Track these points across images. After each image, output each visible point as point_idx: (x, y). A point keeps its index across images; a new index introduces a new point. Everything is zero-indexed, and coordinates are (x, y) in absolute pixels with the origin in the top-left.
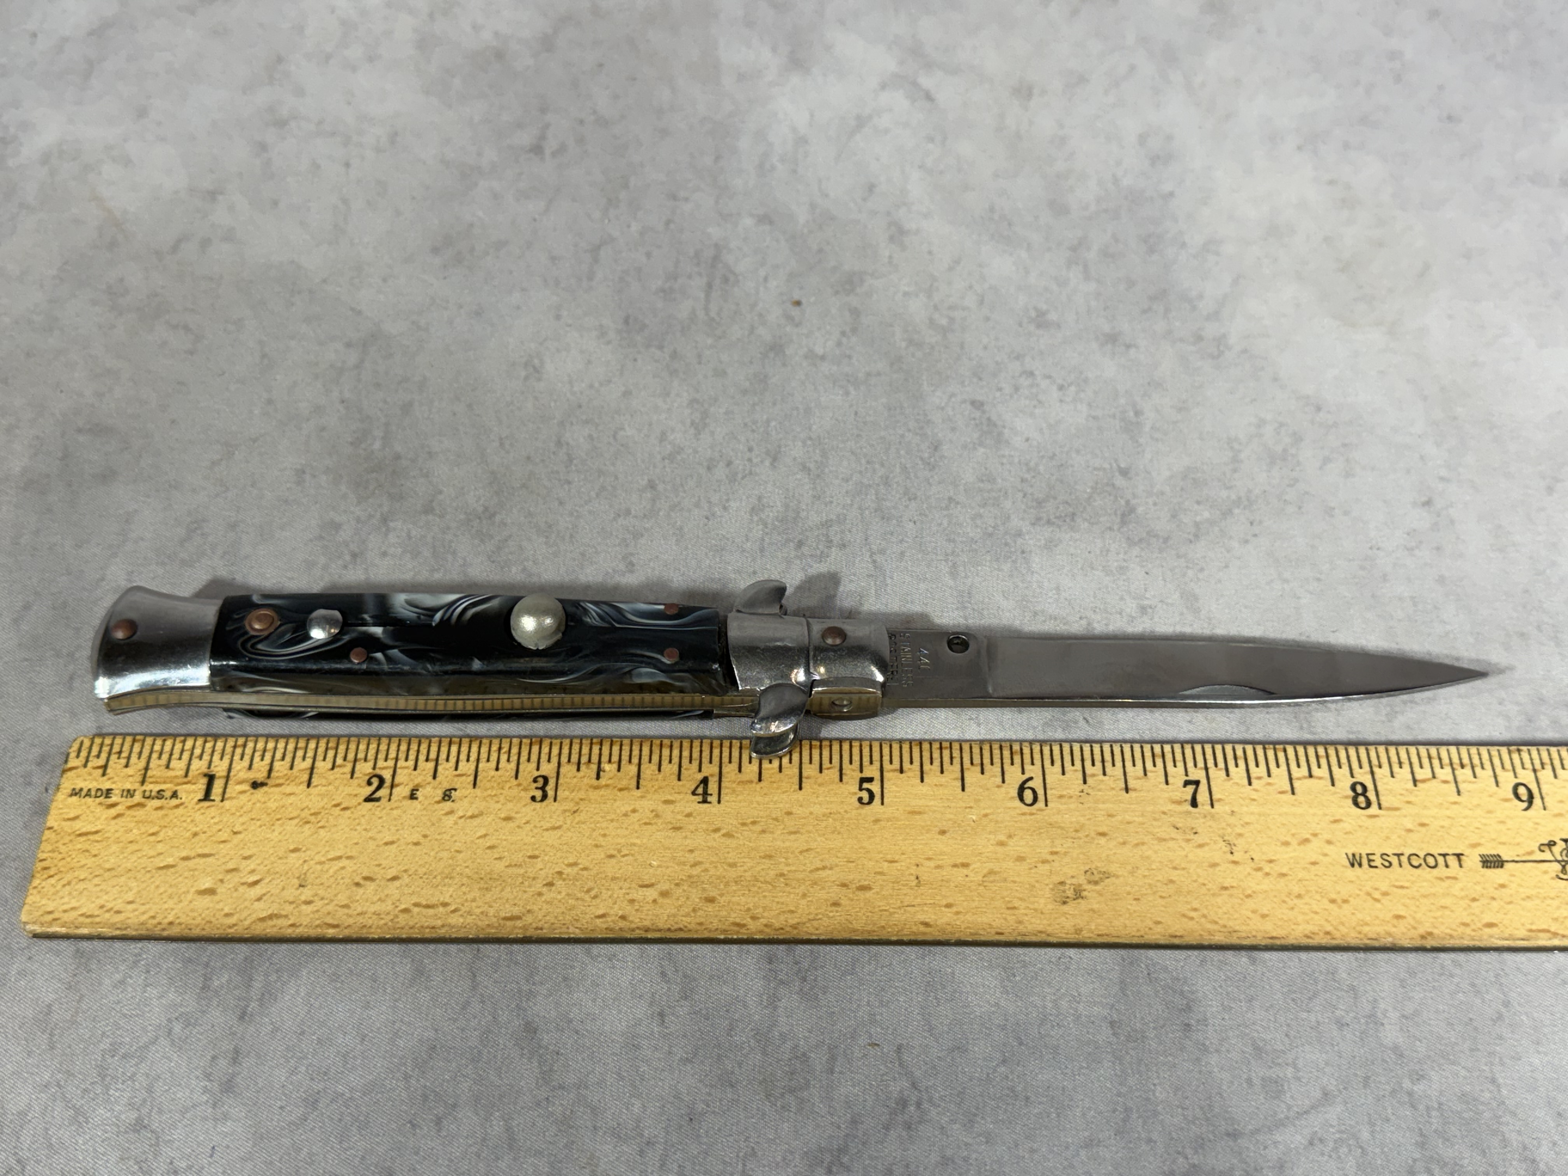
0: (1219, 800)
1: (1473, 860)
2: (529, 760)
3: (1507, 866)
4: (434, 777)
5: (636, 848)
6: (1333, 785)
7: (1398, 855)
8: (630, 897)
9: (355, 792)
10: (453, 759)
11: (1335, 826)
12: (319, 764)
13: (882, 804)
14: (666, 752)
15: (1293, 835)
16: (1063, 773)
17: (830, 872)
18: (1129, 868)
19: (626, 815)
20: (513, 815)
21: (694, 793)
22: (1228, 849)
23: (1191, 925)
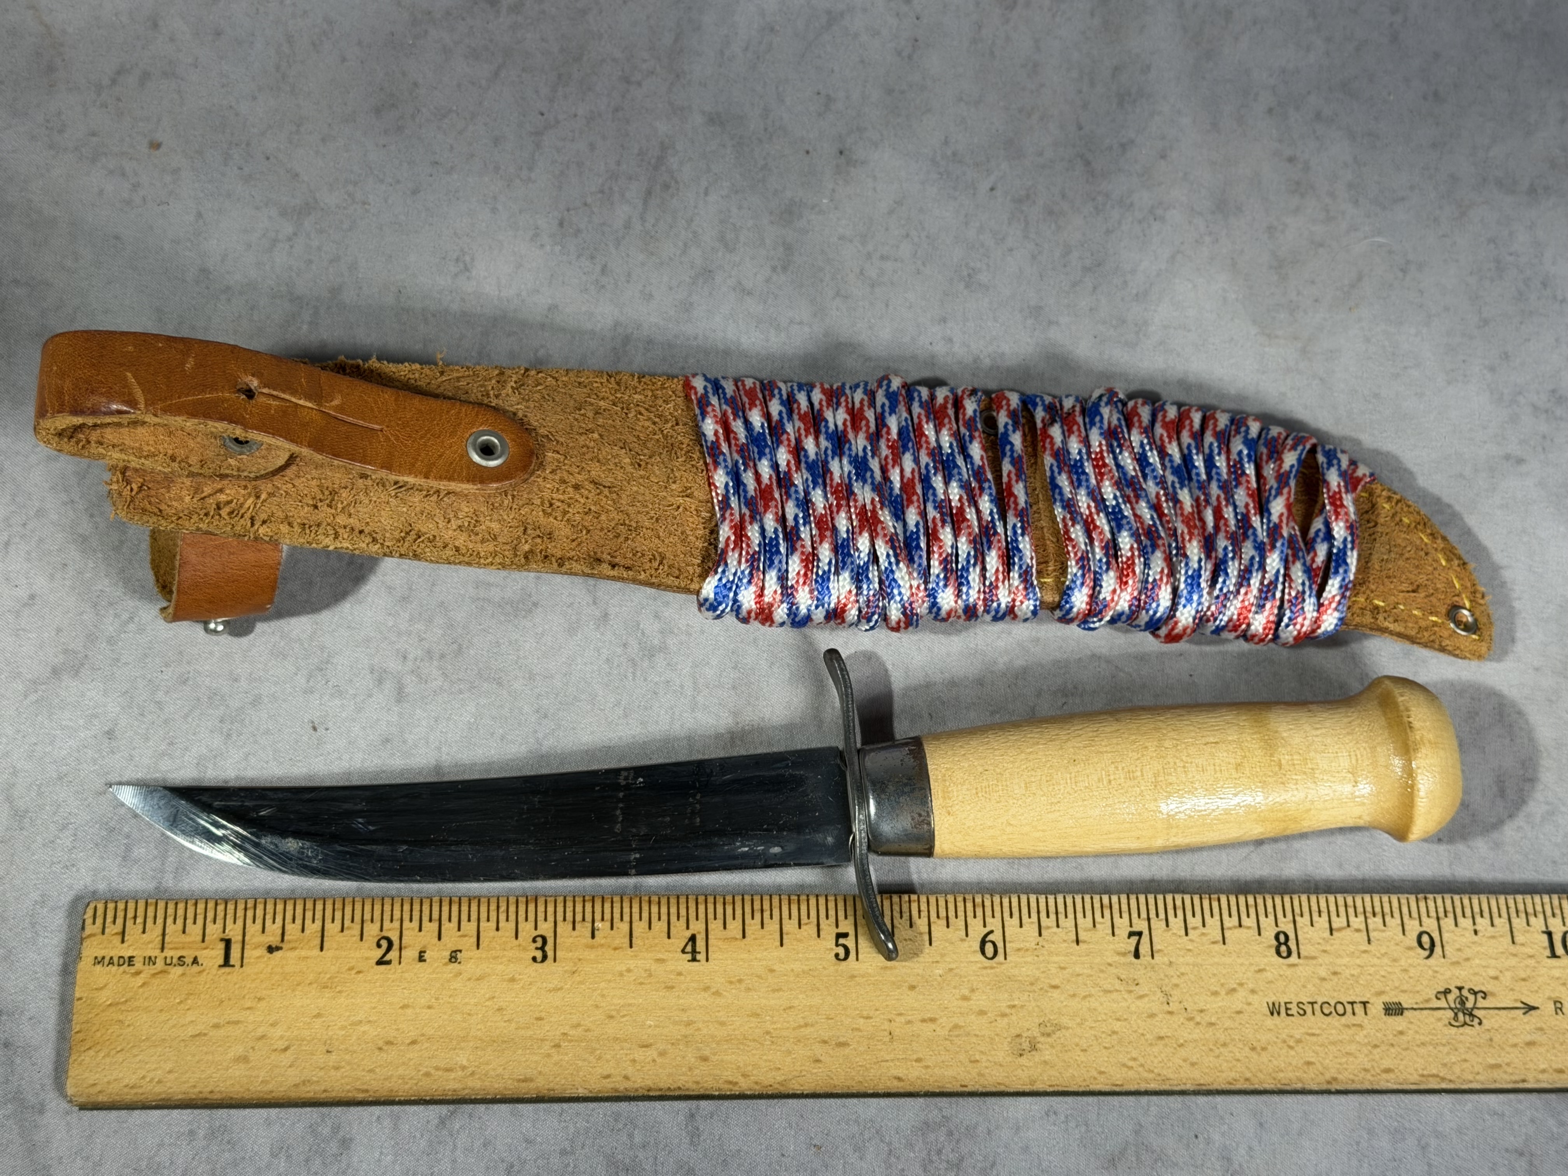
0: (1159, 951)
1: (1377, 1008)
2: (526, 919)
3: (1406, 1013)
4: (440, 938)
5: (634, 1009)
6: (1260, 934)
7: (1312, 1003)
8: (632, 1057)
9: (366, 955)
10: (455, 918)
11: (1258, 976)
12: (328, 925)
13: (857, 959)
14: (654, 909)
15: (1222, 985)
16: (1021, 926)
17: (812, 1029)
18: (1078, 1020)
19: (621, 974)
20: (517, 976)
21: (683, 951)
22: (1165, 1000)
23: (1131, 1074)
